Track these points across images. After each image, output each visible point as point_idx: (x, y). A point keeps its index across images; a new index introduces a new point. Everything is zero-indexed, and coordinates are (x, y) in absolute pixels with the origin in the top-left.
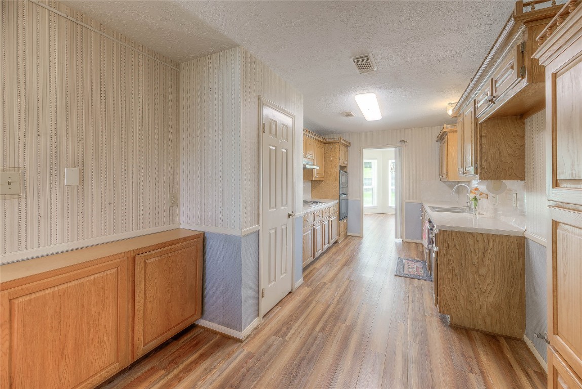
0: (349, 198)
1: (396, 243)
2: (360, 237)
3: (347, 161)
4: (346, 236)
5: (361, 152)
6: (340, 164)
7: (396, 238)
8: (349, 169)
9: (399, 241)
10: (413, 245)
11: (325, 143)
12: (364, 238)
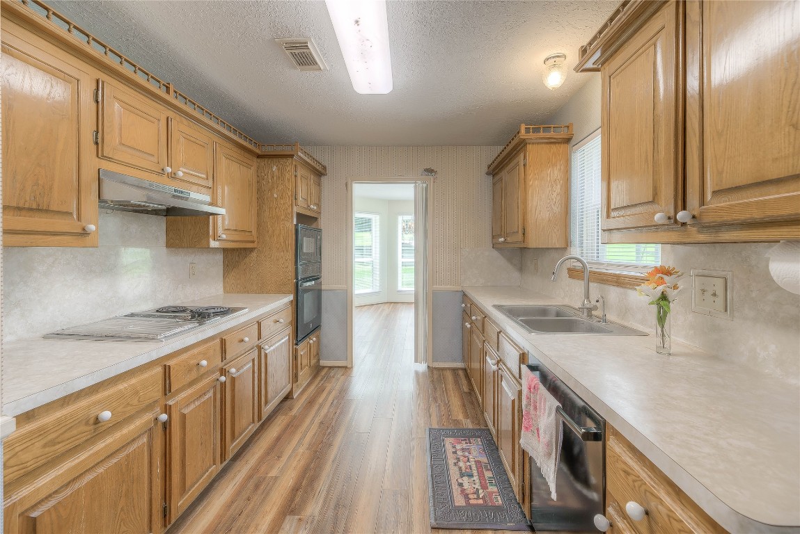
0: (323, 287)
1: (417, 373)
2: (347, 369)
3: (318, 205)
4: (317, 370)
5: (347, 187)
6: (295, 209)
7: (416, 361)
8: (323, 223)
9: (422, 367)
10: (449, 376)
11: (259, 156)
12: (355, 369)
